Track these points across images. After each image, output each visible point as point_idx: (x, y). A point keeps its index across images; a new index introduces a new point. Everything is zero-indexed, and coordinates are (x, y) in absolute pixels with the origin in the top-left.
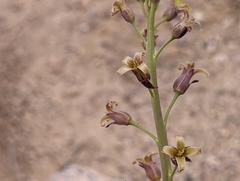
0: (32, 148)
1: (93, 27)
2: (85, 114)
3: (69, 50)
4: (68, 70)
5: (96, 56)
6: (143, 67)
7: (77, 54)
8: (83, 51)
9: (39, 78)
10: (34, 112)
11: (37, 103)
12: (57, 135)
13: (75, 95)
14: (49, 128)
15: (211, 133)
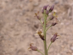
0: (4, 51)
1: (24, 14)
2: (21, 41)
3: (16, 21)
4: (16, 27)
5: (24, 23)
6: (42, 34)
7: (19, 22)
8: (20, 21)
9: (7, 29)
10: (5, 40)
11: (6, 37)
12: (12, 47)
13: (18, 35)
14: (9, 45)
15: (59, 47)
